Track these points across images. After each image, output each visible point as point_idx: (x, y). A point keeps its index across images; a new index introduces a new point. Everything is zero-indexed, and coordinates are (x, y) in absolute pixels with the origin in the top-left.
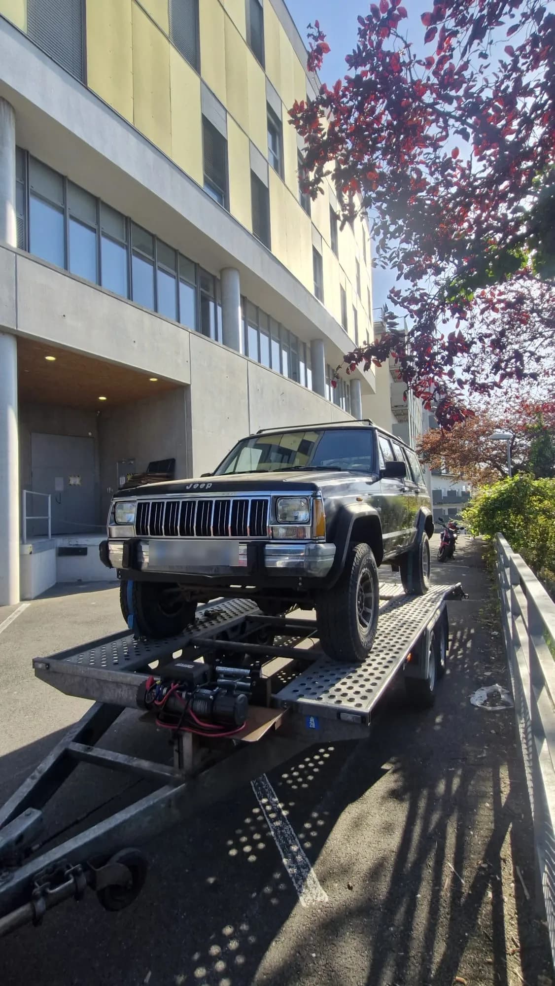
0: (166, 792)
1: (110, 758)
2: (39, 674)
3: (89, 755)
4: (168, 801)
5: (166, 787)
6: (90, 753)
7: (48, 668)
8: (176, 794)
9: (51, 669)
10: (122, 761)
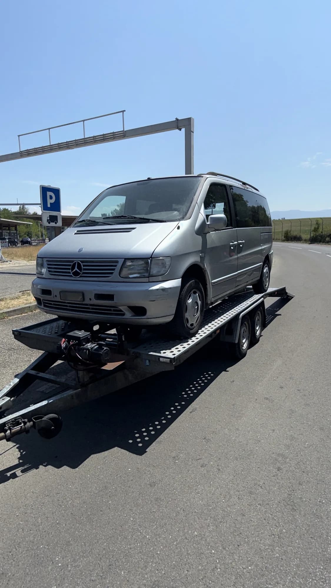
0: (71, 392)
1: (47, 377)
2: (16, 338)
3: (38, 376)
4: (72, 396)
5: (71, 390)
6: (38, 375)
7: (20, 334)
8: (76, 393)
9: (21, 335)
10: (53, 379)
